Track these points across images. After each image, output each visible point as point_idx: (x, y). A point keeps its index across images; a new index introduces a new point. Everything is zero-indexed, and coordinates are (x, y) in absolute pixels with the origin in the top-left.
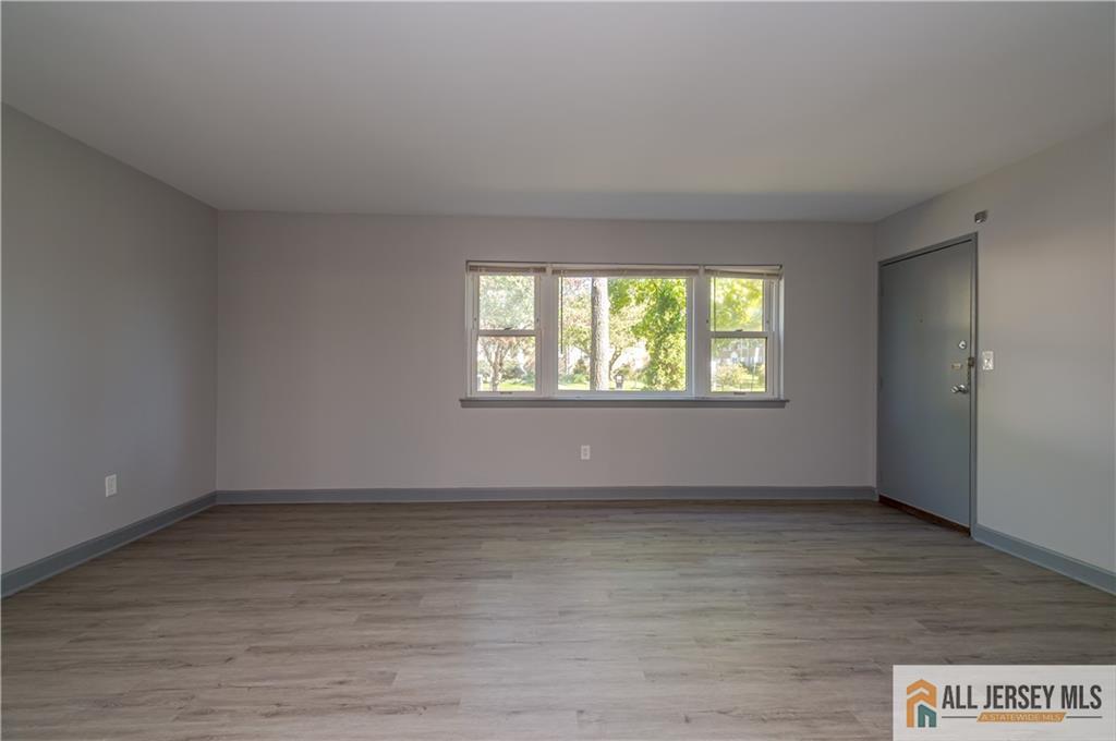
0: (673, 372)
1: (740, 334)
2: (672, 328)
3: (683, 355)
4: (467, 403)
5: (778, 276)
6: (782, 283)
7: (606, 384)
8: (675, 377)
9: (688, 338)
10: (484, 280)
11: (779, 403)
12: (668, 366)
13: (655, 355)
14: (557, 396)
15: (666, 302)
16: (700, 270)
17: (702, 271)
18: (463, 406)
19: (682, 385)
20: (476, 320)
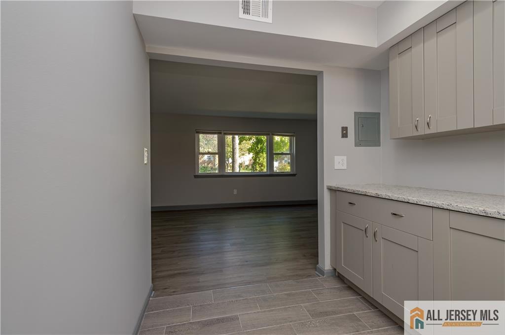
0: (262, 166)
1: (282, 154)
2: (261, 151)
3: (265, 160)
4: (197, 177)
5: (293, 136)
6: (295, 138)
7: (237, 170)
8: (262, 168)
9: (267, 154)
10: (201, 136)
11: (294, 175)
12: (259, 164)
13: (255, 160)
14: (225, 174)
15: (259, 141)
16: (270, 134)
17: (271, 134)
18: (195, 178)
19: (265, 170)
20: (199, 149)
